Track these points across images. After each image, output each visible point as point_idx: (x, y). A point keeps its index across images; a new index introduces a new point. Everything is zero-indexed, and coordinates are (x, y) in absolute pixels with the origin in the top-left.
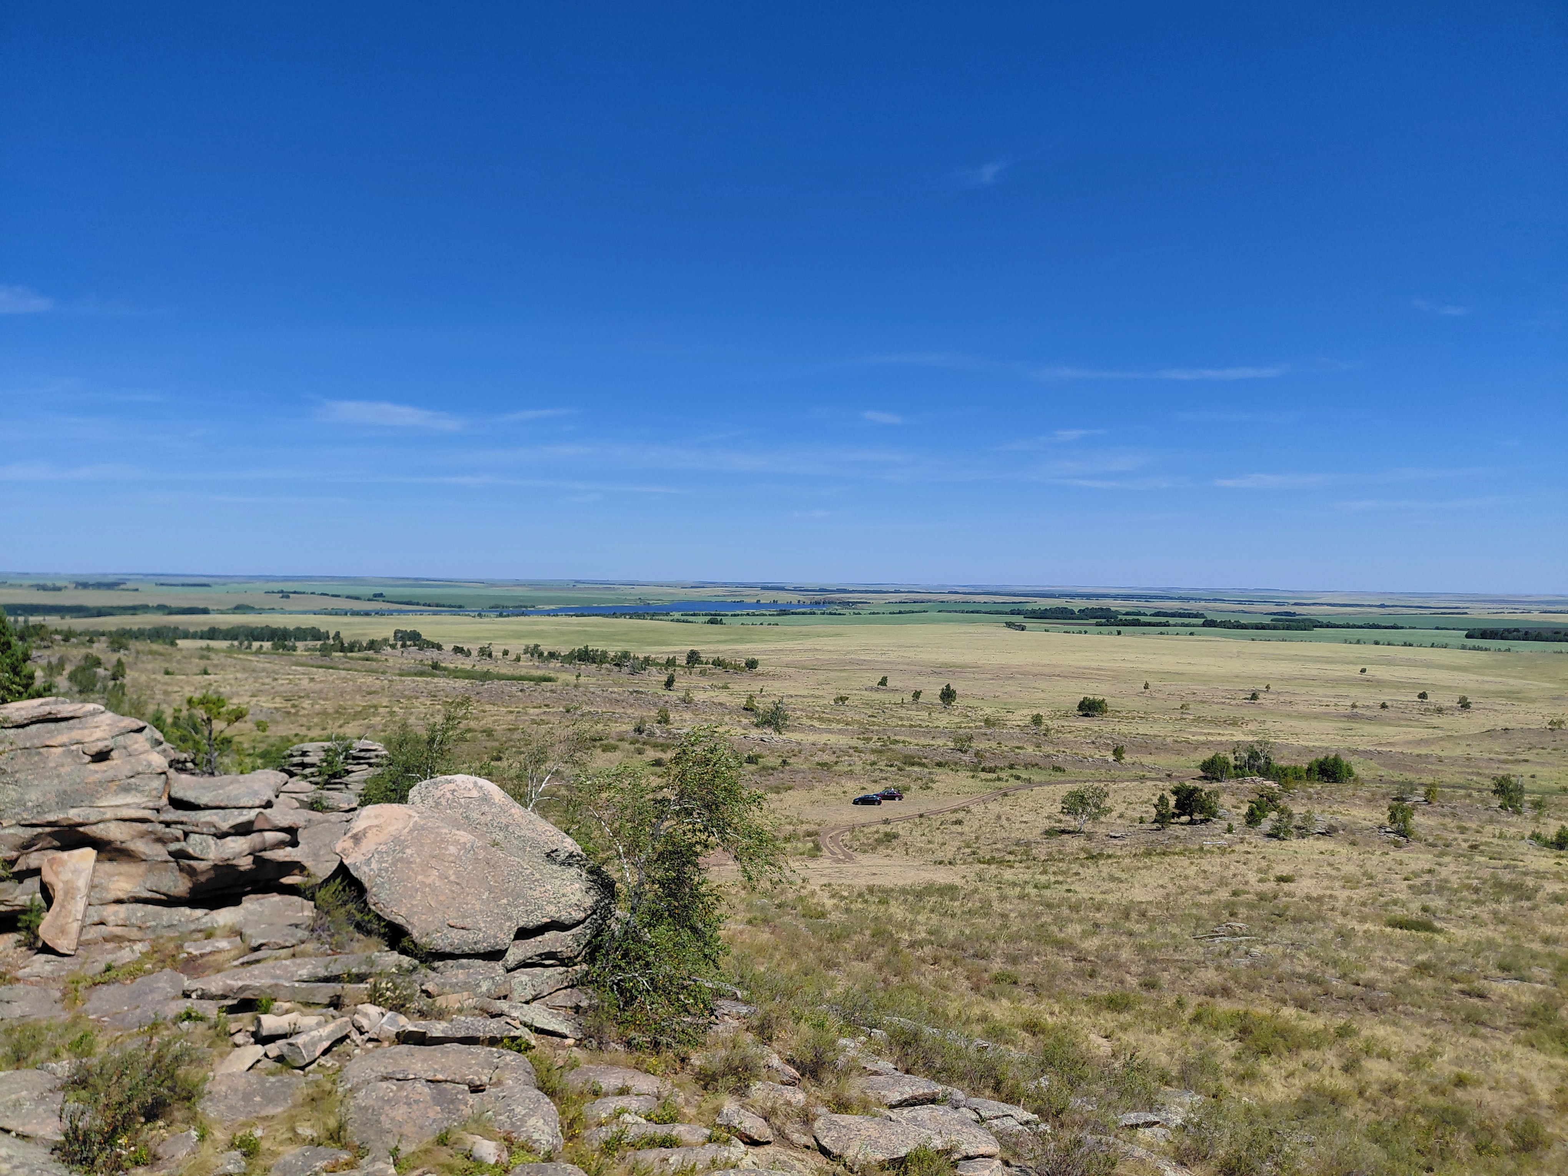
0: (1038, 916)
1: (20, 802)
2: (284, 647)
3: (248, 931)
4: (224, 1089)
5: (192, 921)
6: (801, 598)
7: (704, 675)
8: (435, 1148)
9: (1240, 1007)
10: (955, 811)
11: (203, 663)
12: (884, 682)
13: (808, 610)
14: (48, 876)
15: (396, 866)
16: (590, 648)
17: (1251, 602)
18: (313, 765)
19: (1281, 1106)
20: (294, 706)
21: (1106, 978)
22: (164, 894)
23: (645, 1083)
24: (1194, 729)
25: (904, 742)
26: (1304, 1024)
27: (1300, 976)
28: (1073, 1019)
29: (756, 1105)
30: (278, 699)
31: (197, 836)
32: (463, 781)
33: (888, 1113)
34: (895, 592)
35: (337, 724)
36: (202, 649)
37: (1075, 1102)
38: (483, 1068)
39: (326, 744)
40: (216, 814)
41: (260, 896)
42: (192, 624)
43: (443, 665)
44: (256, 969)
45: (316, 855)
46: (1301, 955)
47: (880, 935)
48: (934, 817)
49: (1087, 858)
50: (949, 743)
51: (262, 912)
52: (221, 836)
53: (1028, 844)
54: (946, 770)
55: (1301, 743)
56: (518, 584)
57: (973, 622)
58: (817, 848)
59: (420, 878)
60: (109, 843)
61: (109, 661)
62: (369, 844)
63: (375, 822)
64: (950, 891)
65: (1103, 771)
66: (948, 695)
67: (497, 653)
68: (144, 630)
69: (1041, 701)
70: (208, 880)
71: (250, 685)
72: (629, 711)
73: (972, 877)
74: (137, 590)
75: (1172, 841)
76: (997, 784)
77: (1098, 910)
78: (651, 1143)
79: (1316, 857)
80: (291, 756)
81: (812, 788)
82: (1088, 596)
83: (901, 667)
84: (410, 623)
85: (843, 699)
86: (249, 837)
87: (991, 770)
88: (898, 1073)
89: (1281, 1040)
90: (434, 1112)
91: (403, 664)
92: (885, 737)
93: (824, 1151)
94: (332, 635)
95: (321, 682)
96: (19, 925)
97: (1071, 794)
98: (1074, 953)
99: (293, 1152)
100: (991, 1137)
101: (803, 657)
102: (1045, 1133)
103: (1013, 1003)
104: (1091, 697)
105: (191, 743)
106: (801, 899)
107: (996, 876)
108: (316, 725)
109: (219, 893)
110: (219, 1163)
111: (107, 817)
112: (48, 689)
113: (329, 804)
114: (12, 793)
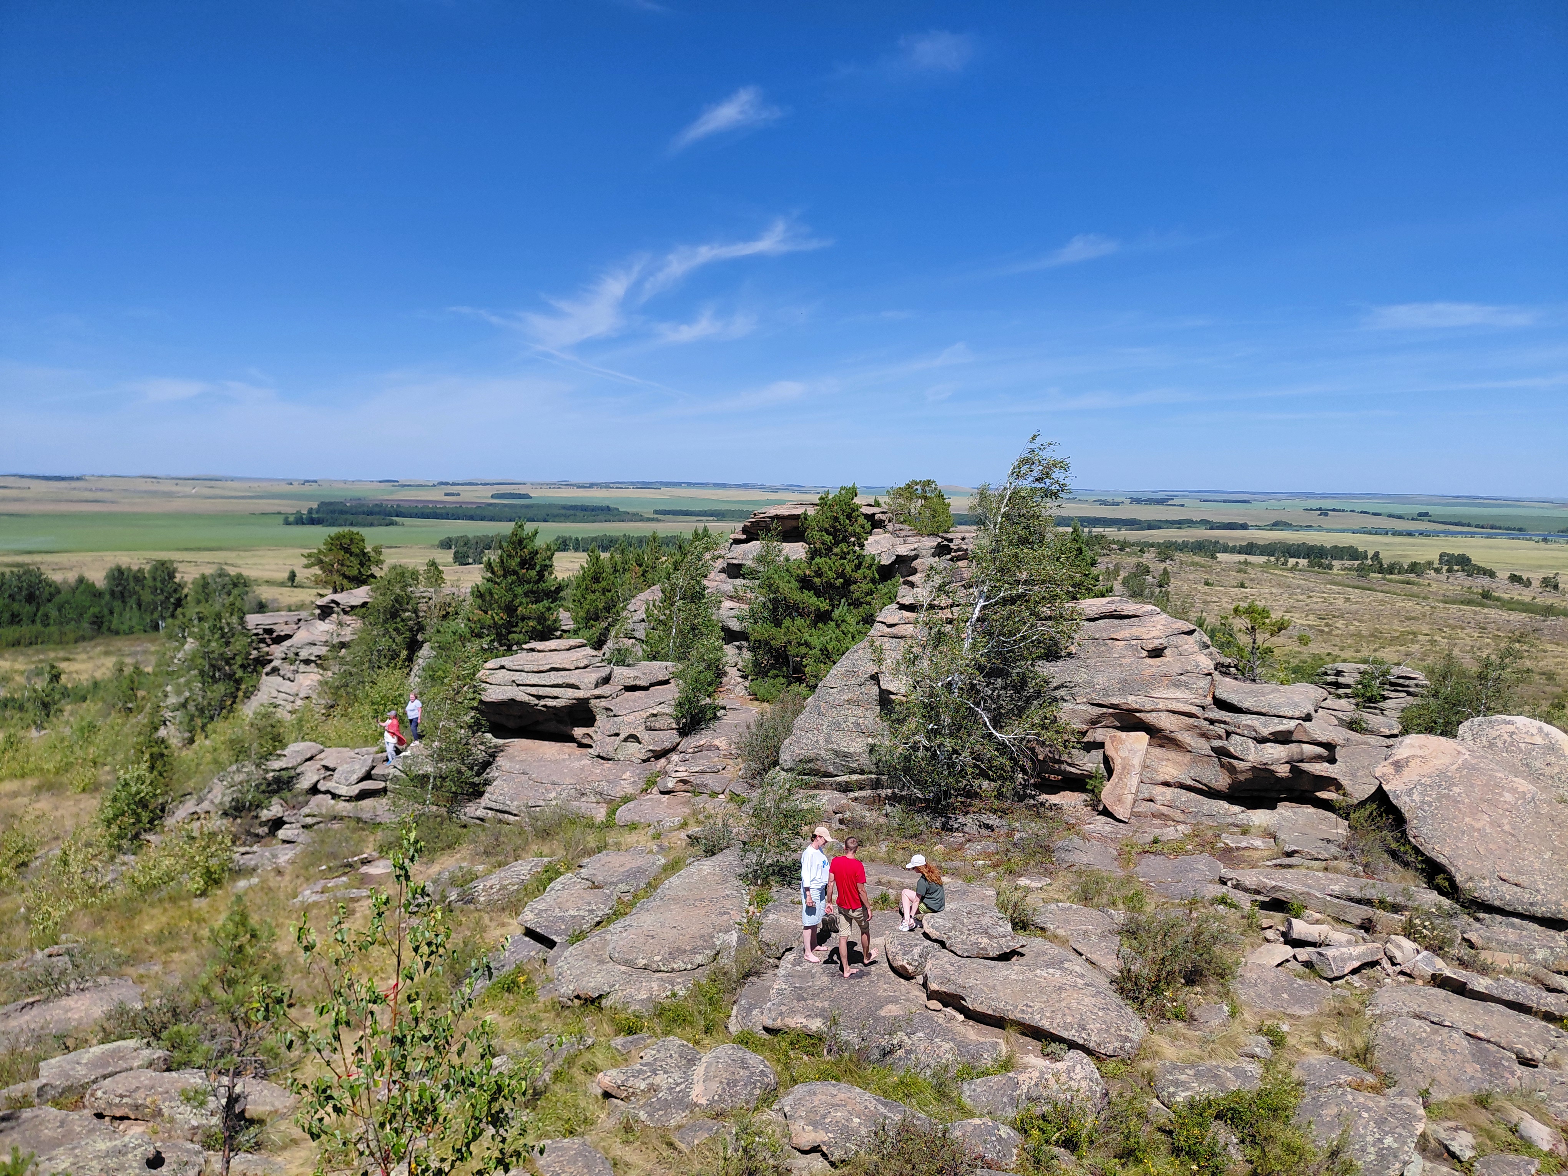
1: (1091, 684)
2: (1320, 565)
3: (1282, 836)
4: (1254, 976)
5: (1230, 815)
8: (1473, 1107)
11: (1240, 576)
14: (1110, 750)
15: (1440, 802)
18: (1348, 686)
20: (1327, 625)
22: (1206, 786)
30: (1311, 617)
31: (1238, 737)
32: (1525, 724)
35: (1373, 647)
36: (1240, 562)
38: (1536, 1042)
39: (1363, 667)
40: (1257, 720)
41: (1294, 805)
42: (1231, 538)
43: (1496, 594)
44: (1289, 873)
45: (1353, 776)
51: (1296, 820)
52: (1261, 740)
59: (1467, 819)
60: (1160, 730)
61: (1156, 570)
62: (1411, 774)
63: (1419, 752)
68: (1188, 542)
70: (1246, 779)
71: (1285, 601)
74: (1183, 505)
80: (1326, 674)
84: (1457, 546)
86: (1287, 746)
90: (1472, 1069)
91: (1447, 589)
94: (1370, 554)
95: (1357, 602)
96: (1086, 787)
99: (1317, 1057)
108: (1350, 646)
109: (1255, 794)
110: (1247, 1042)
111: (1160, 707)
112: (1110, 590)
113: (1370, 727)
114: (1084, 675)
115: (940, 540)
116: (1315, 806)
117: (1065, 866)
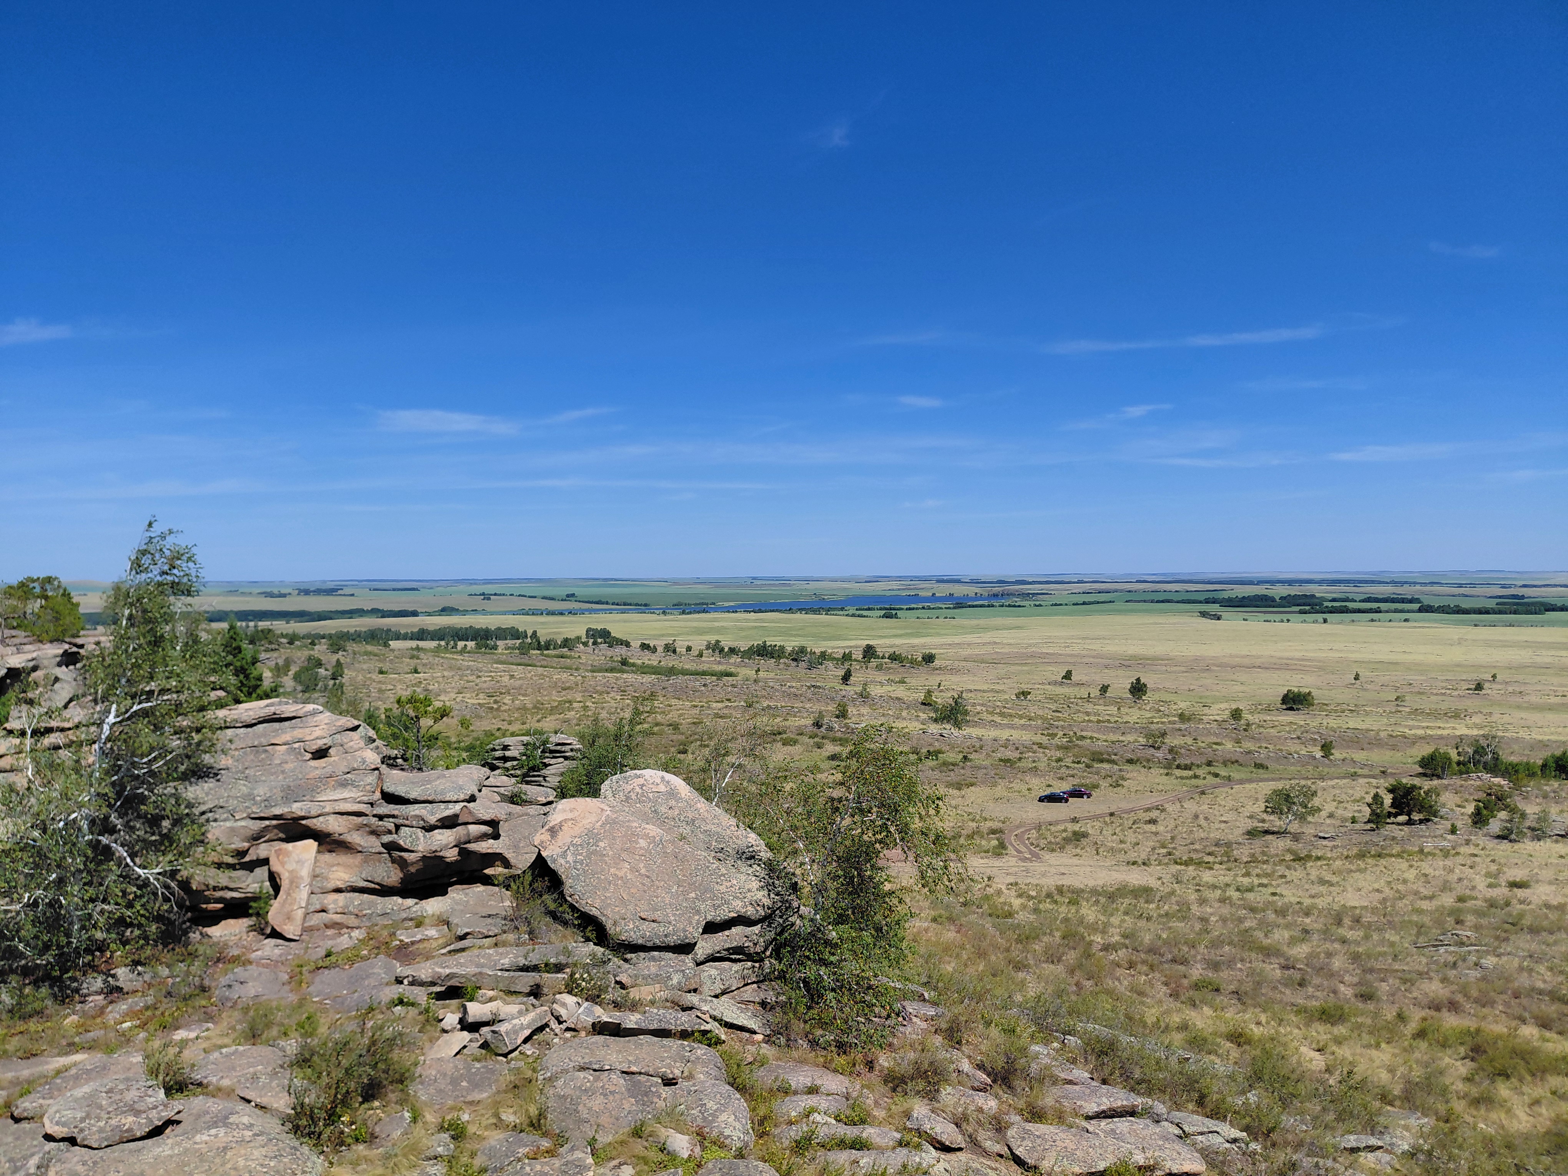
0: (1241, 920)
1: (251, 797)
2: (486, 646)
3: (454, 920)
4: (434, 1073)
5: (404, 910)
6: (978, 590)
7: (881, 669)
8: (631, 1140)
9: (1470, 1023)
10: (1148, 810)
11: (413, 662)
12: (1068, 676)
13: (986, 603)
14: (275, 866)
15: (590, 858)
16: (768, 644)
17: (1473, 585)
18: (514, 759)
19: (1527, 1137)
20: (496, 702)
21: (1318, 987)
22: (378, 884)
23: (834, 1083)
24: (1411, 723)
25: (1091, 738)
26: (1550, 1046)
27: (1541, 992)
28: (1282, 1030)
29: (948, 1110)
30: (481, 696)
31: (407, 829)
32: (652, 775)
33: (1084, 1124)
34: (1079, 582)
35: (535, 719)
36: (412, 649)
37: (1288, 1121)
38: (675, 1061)
39: (526, 739)
40: (424, 808)
41: (465, 886)
42: (403, 626)
43: (632, 661)
44: (462, 957)
45: (516, 847)
46: (1542, 969)
47: (1071, 937)
48: (1126, 816)
49: (1294, 860)
50: (1141, 739)
51: (467, 902)
52: (429, 828)
53: (1228, 845)
54: (1138, 767)
55: (1534, 736)
56: (699, 582)
57: (1165, 612)
58: (1002, 846)
59: (612, 870)
60: (329, 835)
61: (329, 662)
62: (565, 837)
63: (570, 816)
64: (1145, 892)
65: (1310, 768)
66: (1138, 689)
67: (681, 650)
68: (360, 632)
69: (1240, 695)
70: (418, 870)
71: (456, 683)
72: (808, 706)
73: (1167, 878)
74: (353, 595)
75: (1388, 842)
76: (1194, 782)
77: (1307, 914)
78: (842, 1144)
79: (1555, 861)
80: (494, 750)
81: (995, 785)
82: (1290, 582)
83: (1086, 660)
84: (599, 621)
85: (1025, 694)
86: (455, 830)
87: (1187, 767)
88: (1094, 1083)
89: (1522, 1063)
90: (629, 1104)
91: (594, 660)
92: (1071, 733)
93: (1018, 1161)
94: (529, 634)
95: (520, 678)
96: (250, 911)
97: (1275, 792)
98: (1282, 961)
99: (497, 1137)
100: (1196, 1154)
101: (981, 651)
102: (1255, 1153)
103: (1216, 1011)
104: (1296, 690)
105: (400, 741)
106: (987, 898)
107: (1194, 878)
108: (517, 719)
109: (427, 884)
110: (430, 1144)
111: (327, 810)
112: (275, 690)
113: (528, 798)
114: (243, 788)
115: (67, 646)
116: (484, 884)
117: (230, 1004)
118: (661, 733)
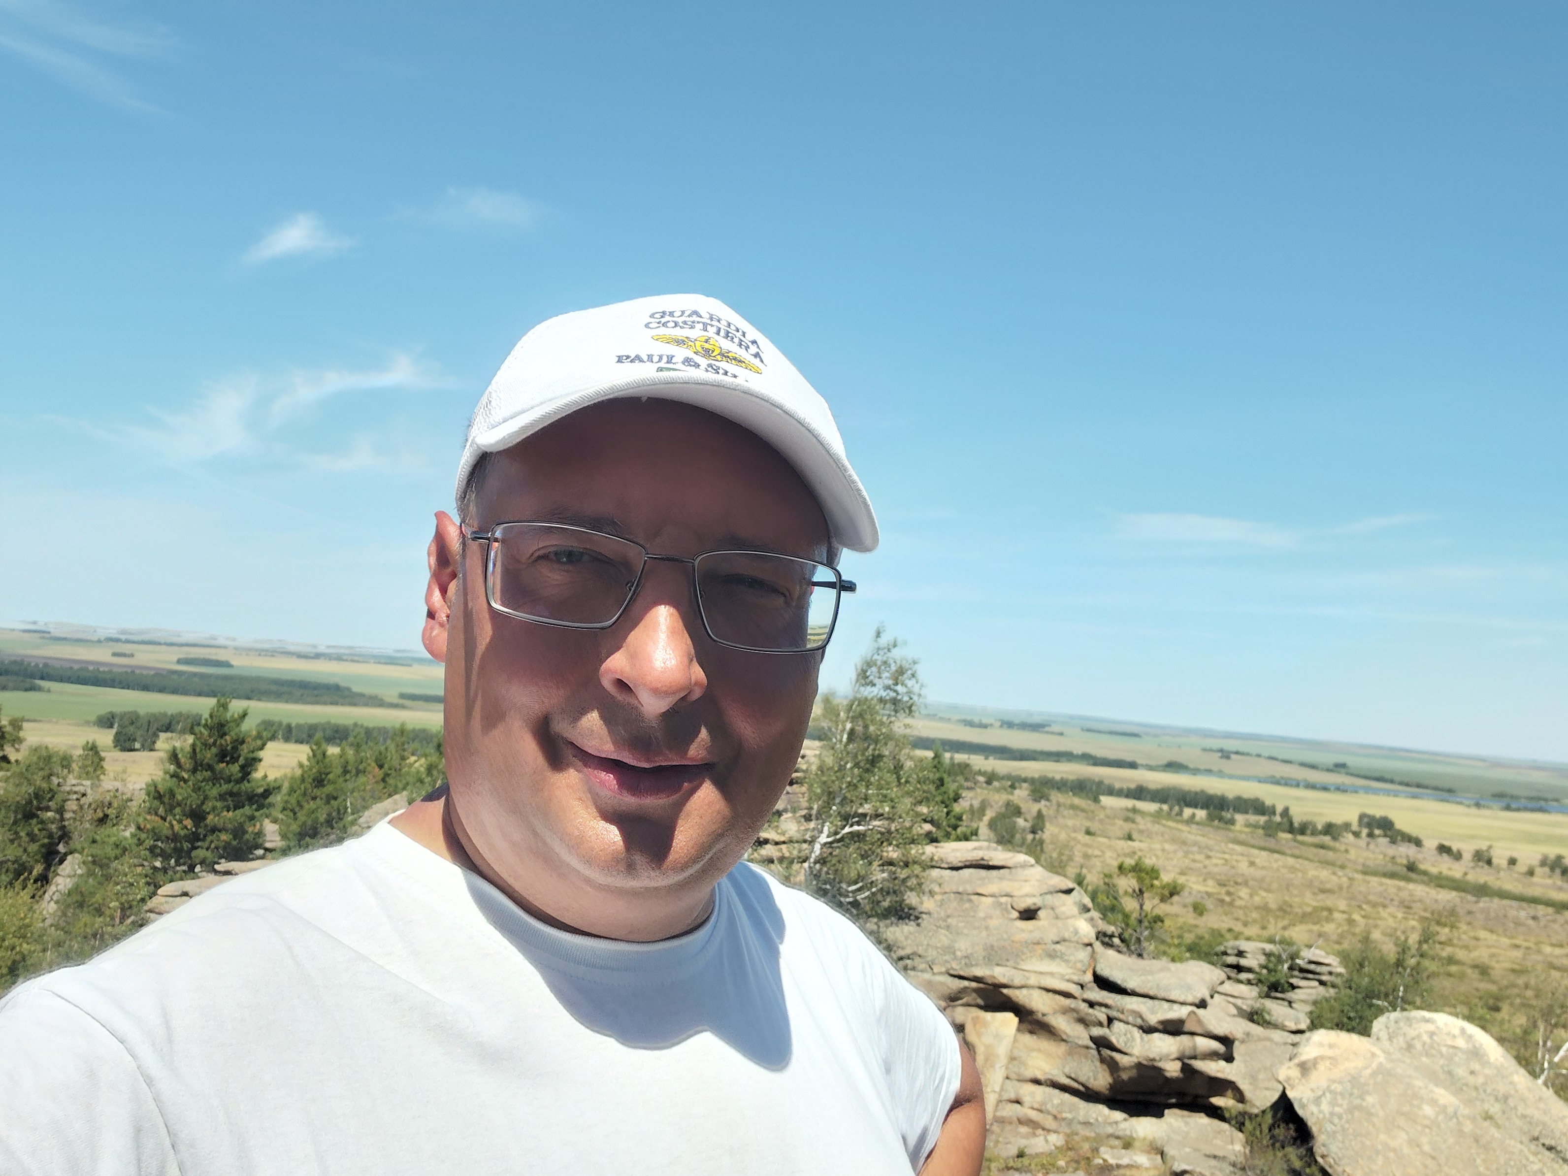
1: (950, 950)
2: (1221, 819)
3: (1170, 1151)
5: (1110, 1124)
11: (1128, 826)
14: (971, 1036)
15: (1352, 1113)
18: (1249, 970)
20: (1229, 893)
22: (1083, 1085)
30: (1210, 882)
31: (1121, 1024)
32: (1446, 1023)
35: (1281, 924)
36: (1127, 810)
39: (1269, 947)
40: (1144, 1003)
41: (1185, 1113)
42: (1118, 779)
43: (1423, 867)
45: (1254, 1079)
51: (1188, 1132)
52: (1148, 1030)
59: (1382, 1137)
60: (1031, 1013)
61: (1029, 811)
62: (1319, 1078)
63: (1329, 1053)
67: (1500, 861)
68: (1067, 781)
70: (1130, 1078)
71: (1179, 860)
74: (1061, 734)
80: (1225, 953)
84: (1380, 806)
86: (1178, 1038)
91: (1368, 858)
94: (1279, 809)
95: (1263, 868)
105: (1120, 915)
108: (1255, 921)
109: (1140, 1097)
111: (1031, 982)
112: (975, 833)
113: (1273, 1019)
114: (943, 938)
116: (1208, 1115)
118: (1462, 976)
